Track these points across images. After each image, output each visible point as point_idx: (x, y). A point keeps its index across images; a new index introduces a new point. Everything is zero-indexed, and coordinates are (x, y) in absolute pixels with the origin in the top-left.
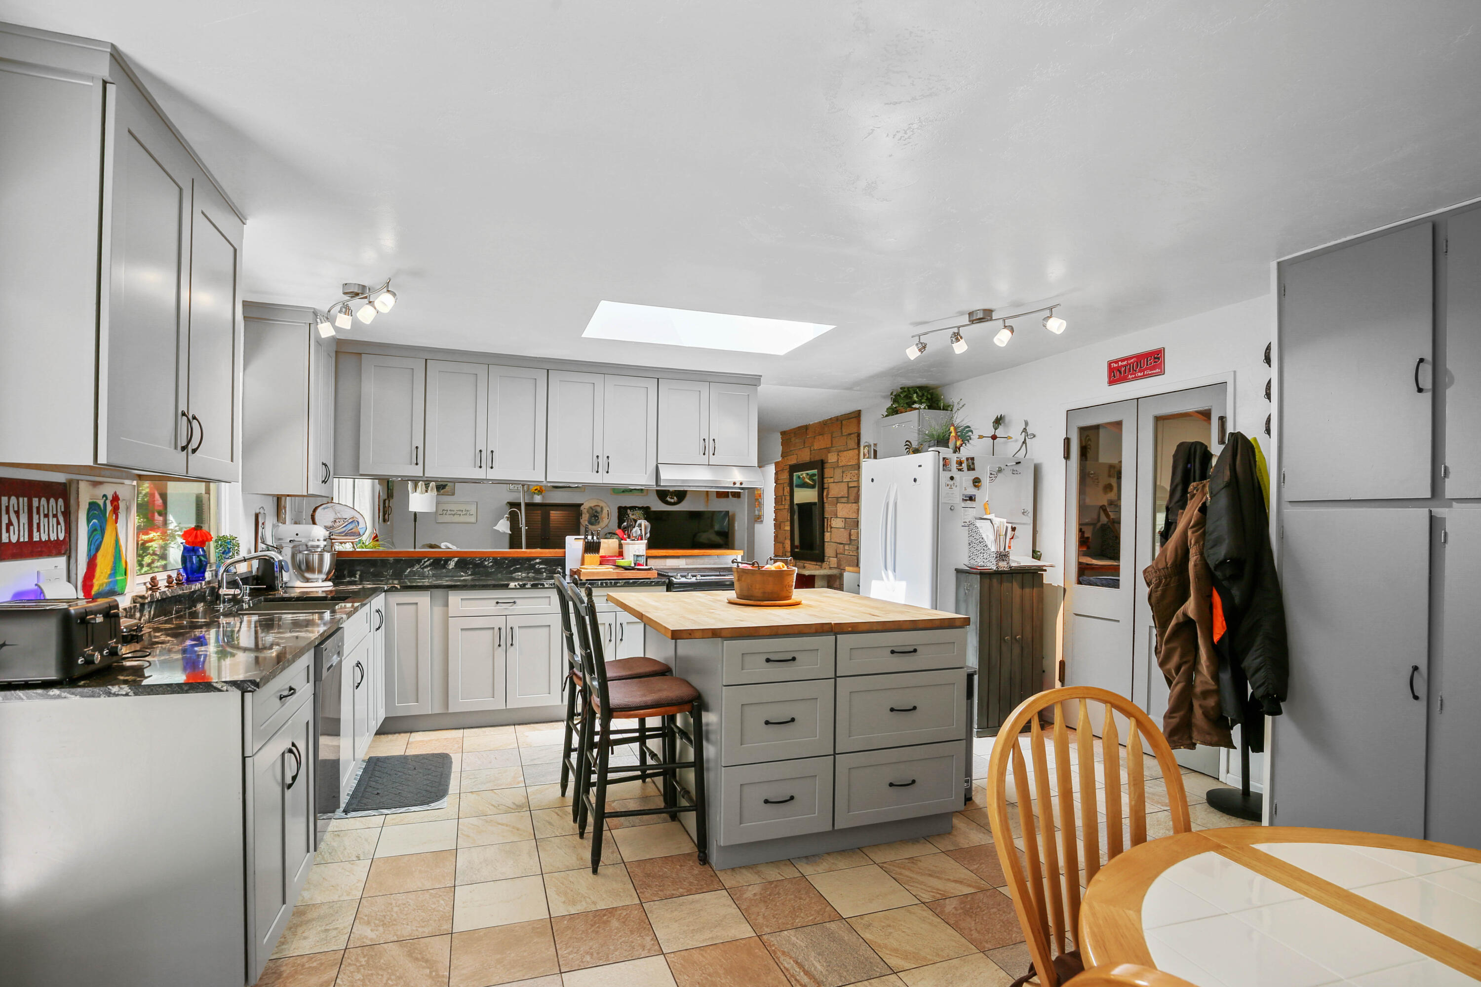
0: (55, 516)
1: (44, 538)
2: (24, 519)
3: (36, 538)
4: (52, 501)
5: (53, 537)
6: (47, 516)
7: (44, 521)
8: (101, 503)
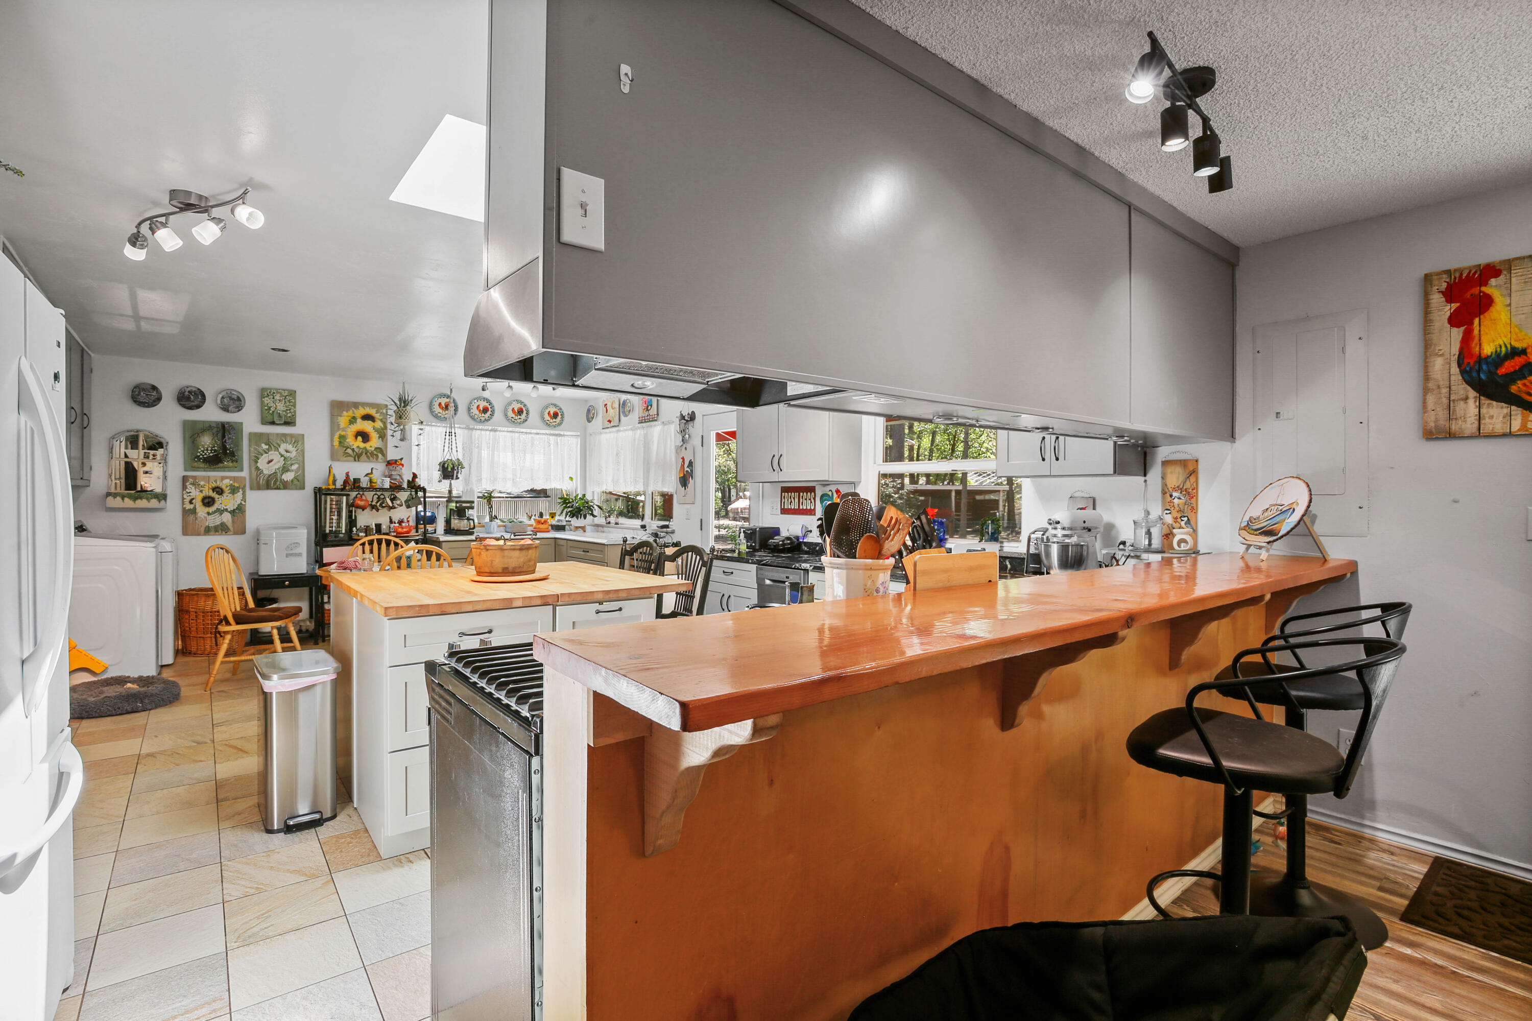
0: (810, 499)
1: (805, 508)
2: (797, 500)
3: (801, 507)
4: (809, 494)
5: (809, 508)
6: (806, 499)
7: (805, 501)
8: (830, 493)
